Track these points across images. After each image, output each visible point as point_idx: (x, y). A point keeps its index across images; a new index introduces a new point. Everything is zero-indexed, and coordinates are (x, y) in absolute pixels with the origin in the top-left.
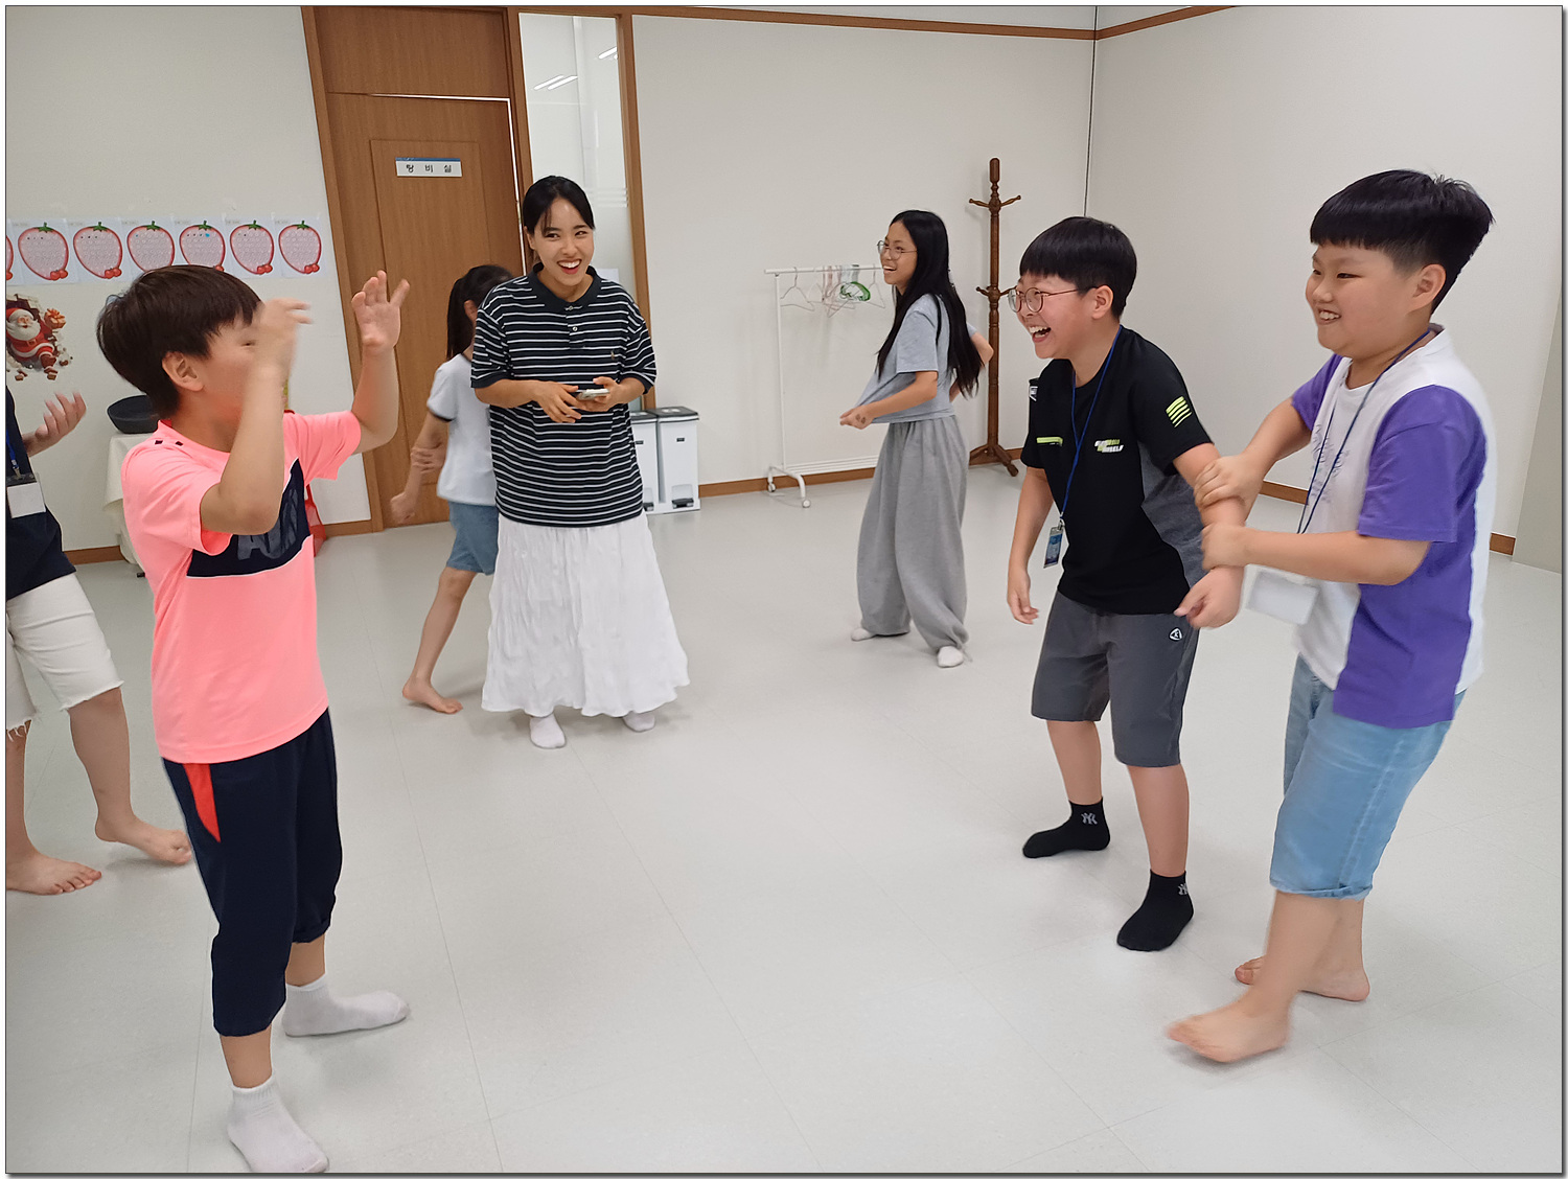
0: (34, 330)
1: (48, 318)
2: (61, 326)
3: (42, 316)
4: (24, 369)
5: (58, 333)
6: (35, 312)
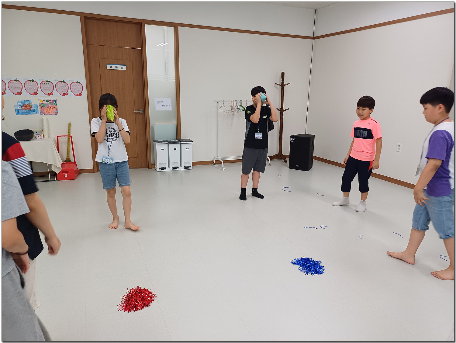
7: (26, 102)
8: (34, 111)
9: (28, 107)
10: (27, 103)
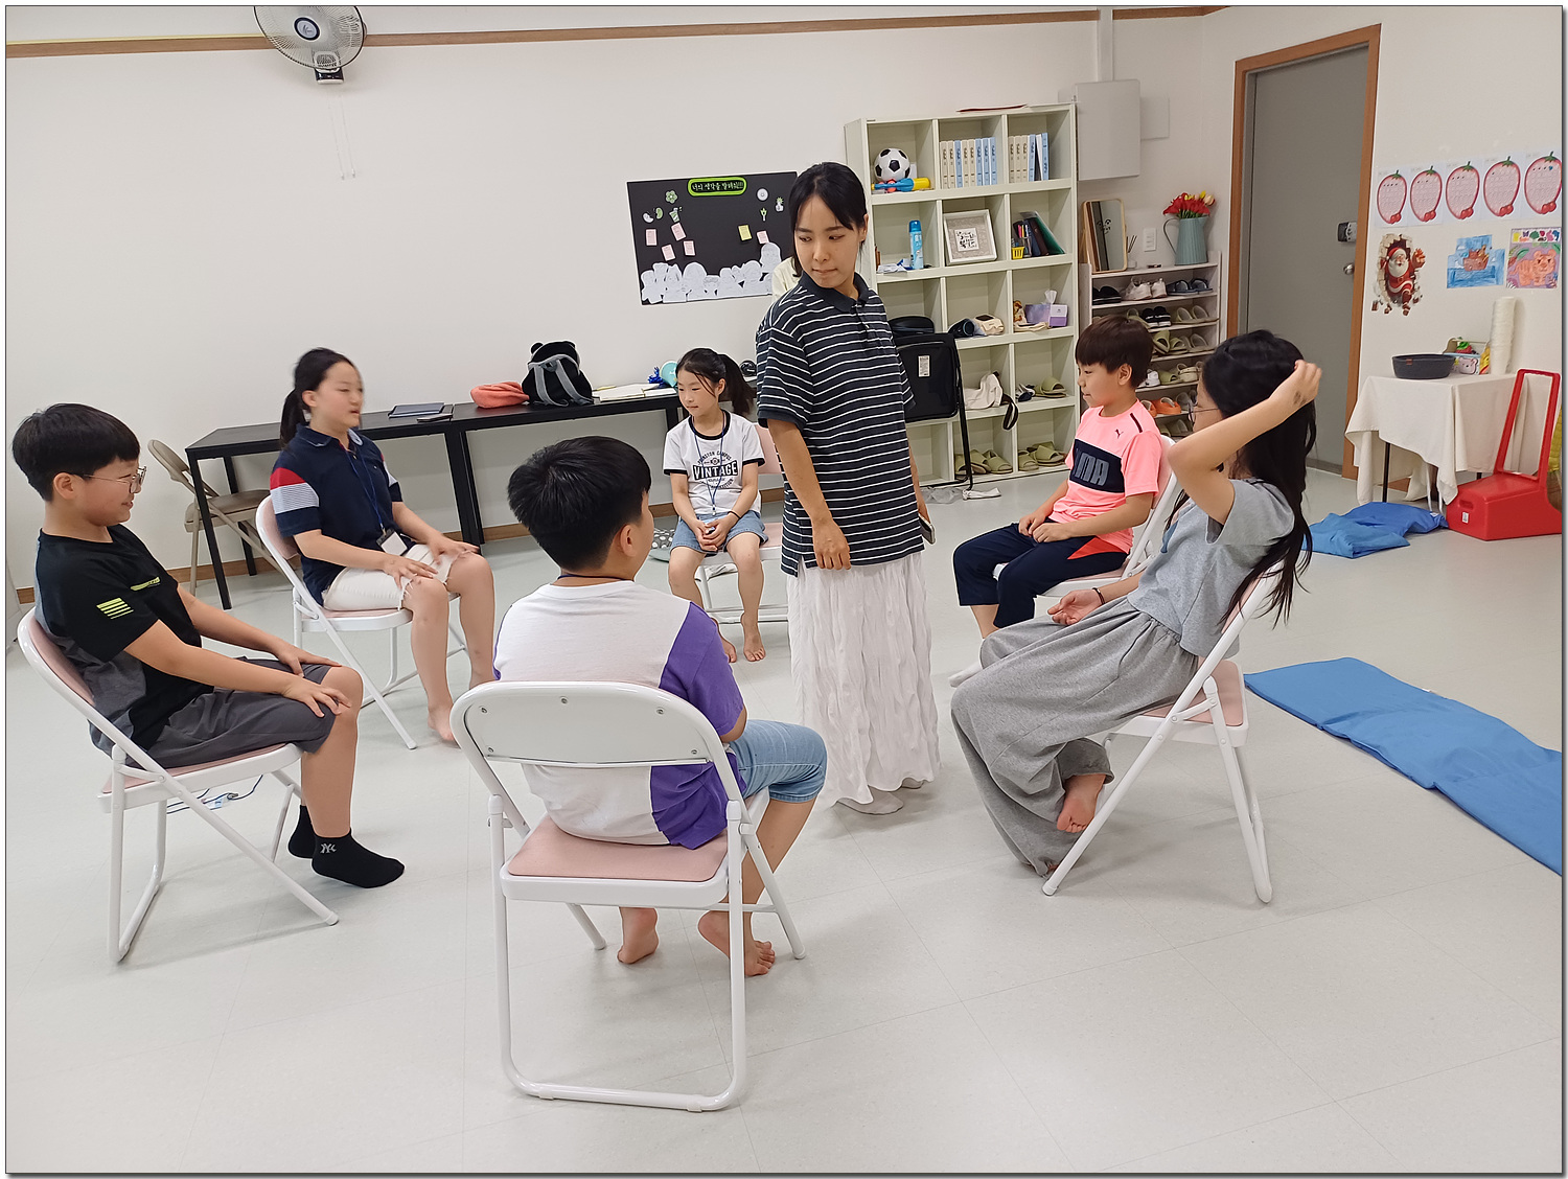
0: (1403, 269)
1: (1415, 257)
2: (1421, 265)
3: (1412, 254)
4: (1391, 303)
5: (1420, 272)
6: (1408, 251)
7: (1477, 241)
8: (1493, 274)
9: (1478, 260)
10: (1478, 246)
